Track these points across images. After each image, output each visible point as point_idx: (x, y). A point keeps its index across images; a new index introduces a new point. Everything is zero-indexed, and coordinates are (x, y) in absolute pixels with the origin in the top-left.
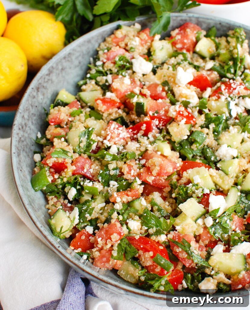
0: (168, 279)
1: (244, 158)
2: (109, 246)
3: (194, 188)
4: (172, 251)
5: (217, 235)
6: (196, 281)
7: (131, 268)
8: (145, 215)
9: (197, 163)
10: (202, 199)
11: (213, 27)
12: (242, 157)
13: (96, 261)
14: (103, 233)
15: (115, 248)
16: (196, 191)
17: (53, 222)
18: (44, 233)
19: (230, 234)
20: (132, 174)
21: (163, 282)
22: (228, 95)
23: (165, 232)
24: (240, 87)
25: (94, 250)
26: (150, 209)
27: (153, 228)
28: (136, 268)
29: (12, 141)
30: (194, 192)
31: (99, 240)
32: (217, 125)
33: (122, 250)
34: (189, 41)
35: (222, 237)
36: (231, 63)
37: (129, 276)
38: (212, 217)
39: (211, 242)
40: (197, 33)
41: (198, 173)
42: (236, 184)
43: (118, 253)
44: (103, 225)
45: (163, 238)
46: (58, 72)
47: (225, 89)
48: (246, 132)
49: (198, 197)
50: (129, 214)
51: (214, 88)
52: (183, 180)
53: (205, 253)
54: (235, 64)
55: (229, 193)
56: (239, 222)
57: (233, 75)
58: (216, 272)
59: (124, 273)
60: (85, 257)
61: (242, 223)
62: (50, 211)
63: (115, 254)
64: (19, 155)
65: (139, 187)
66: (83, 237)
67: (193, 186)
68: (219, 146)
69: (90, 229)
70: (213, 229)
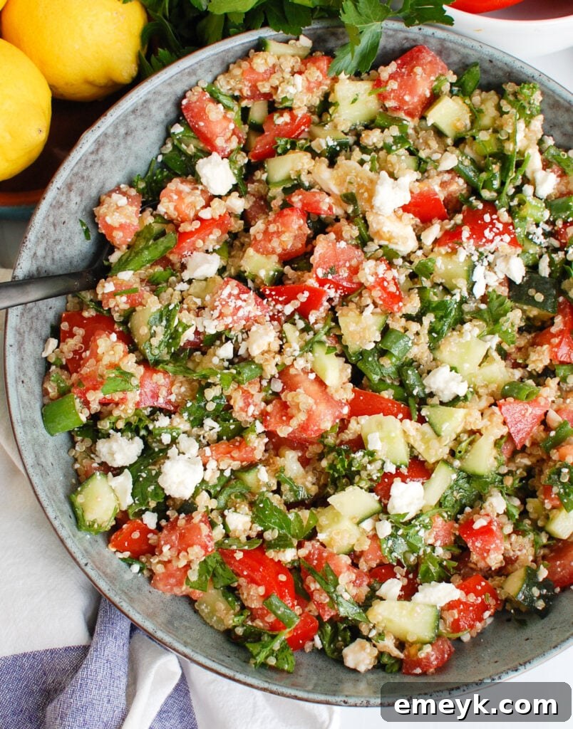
0: (288, 636)
1: (480, 397)
2: (182, 563)
3: (366, 459)
4: (303, 581)
5: (394, 554)
6: (340, 639)
7: (221, 606)
8: (261, 505)
9: (383, 398)
10: (379, 484)
11: (476, 64)
12: (477, 393)
13: (156, 580)
14: (174, 538)
15: (196, 567)
16: (369, 467)
17: (79, 500)
18: (59, 532)
19: (421, 553)
20: (250, 413)
21: (276, 645)
22: (474, 248)
23: (295, 542)
24: (502, 240)
25: (154, 560)
26: (275, 488)
27: (273, 529)
28: (229, 607)
29: (9, 316)
30: (365, 468)
31: (166, 549)
32: (440, 319)
33: (208, 572)
34: (416, 99)
35: (405, 558)
36: (496, 168)
37: (215, 618)
38: (391, 522)
39: (381, 565)
40: (437, 79)
41: (380, 425)
42: (452, 453)
43: (200, 576)
44: (177, 514)
45: (288, 555)
46: (116, 141)
47: (468, 239)
48: (497, 335)
49: (371, 480)
50: (229, 496)
51: (449, 225)
52: (348, 435)
53: (365, 590)
54: (504, 170)
55: (433, 475)
56: (445, 530)
57: (495, 194)
58: (380, 634)
59: (206, 611)
60: (136, 568)
61: (450, 531)
62: (77, 466)
63: (193, 576)
64: (21, 345)
65: (257, 444)
66: (136, 535)
67: (364, 456)
68: (434, 363)
69: (150, 520)
70: (390, 542)
